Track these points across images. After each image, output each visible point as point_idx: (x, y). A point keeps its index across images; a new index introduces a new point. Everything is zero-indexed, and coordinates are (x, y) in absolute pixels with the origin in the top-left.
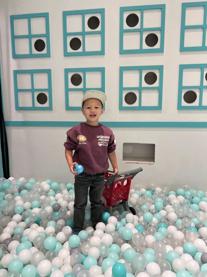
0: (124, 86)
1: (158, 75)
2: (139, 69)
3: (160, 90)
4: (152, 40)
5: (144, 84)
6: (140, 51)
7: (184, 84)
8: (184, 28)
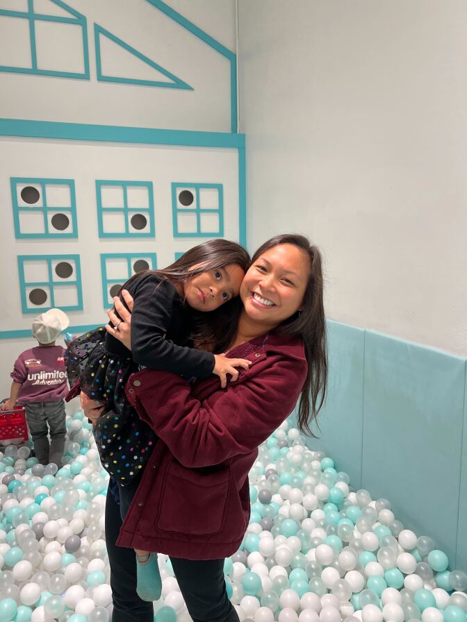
0: (27, 281)
1: (73, 266)
2: (48, 259)
3: (78, 284)
4: (60, 221)
5: (56, 278)
6: (46, 236)
7: (109, 277)
8: (101, 210)
